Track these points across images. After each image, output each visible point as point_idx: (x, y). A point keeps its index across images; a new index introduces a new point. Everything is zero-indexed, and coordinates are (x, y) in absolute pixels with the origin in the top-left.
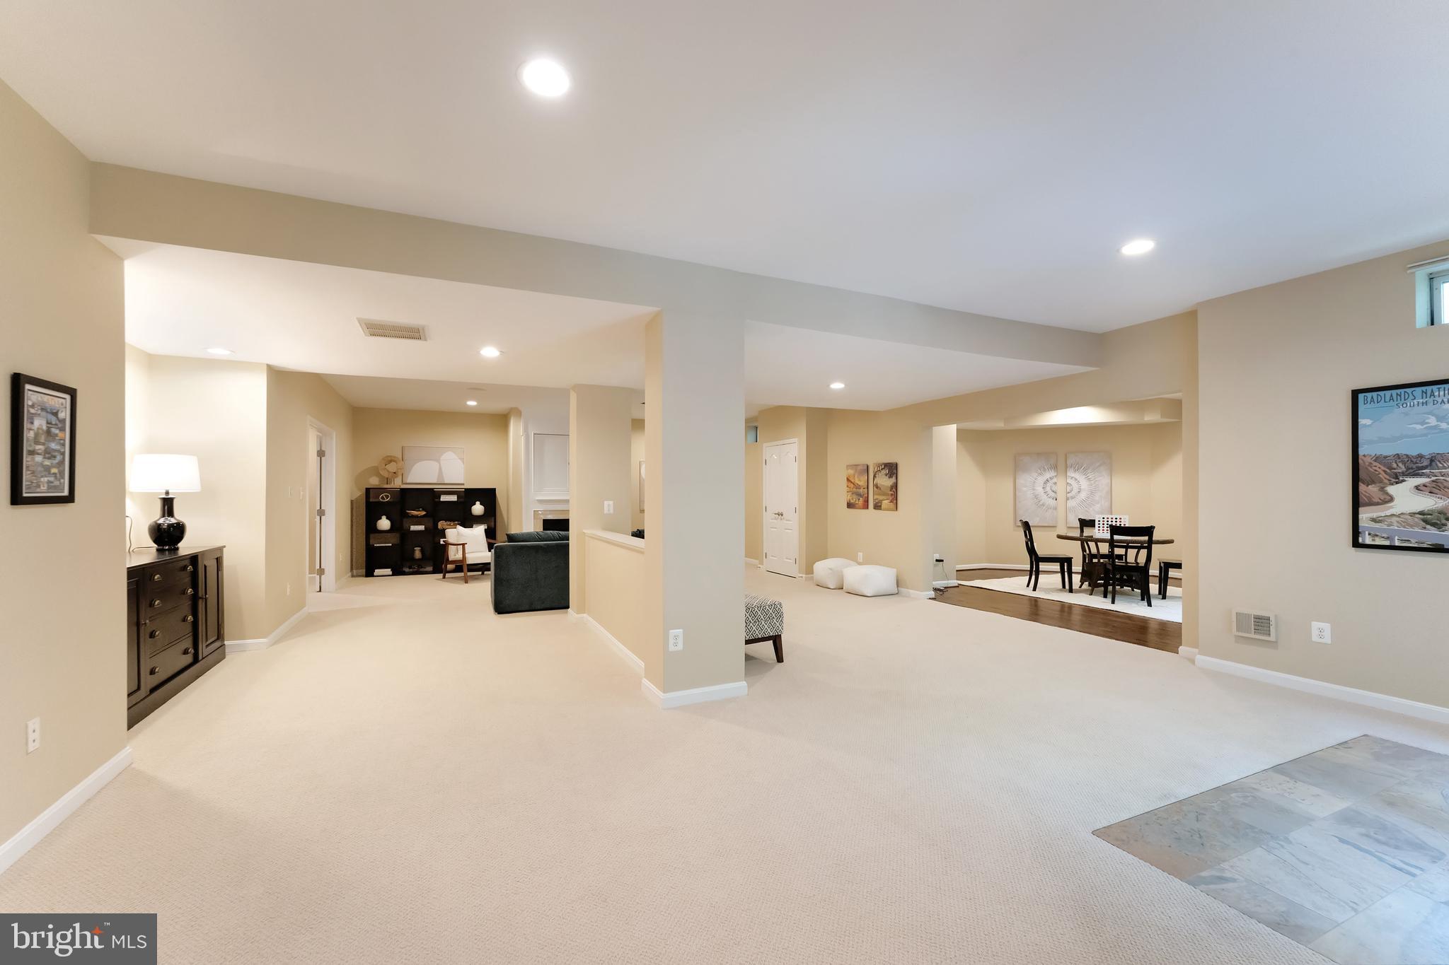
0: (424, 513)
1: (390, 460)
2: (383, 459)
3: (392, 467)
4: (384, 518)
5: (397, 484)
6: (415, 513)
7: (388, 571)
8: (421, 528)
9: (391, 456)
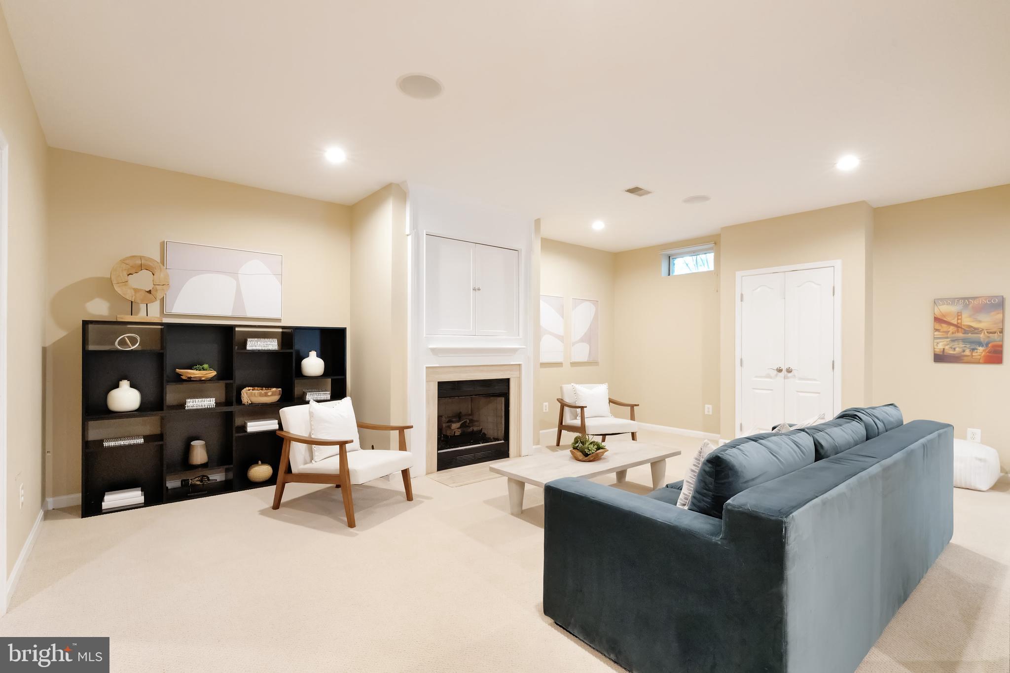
0: (213, 373)
1: (140, 266)
2: (123, 261)
3: (143, 280)
4: (125, 384)
5: (152, 313)
6: (194, 373)
7: (136, 496)
8: (209, 403)
9: (141, 258)
